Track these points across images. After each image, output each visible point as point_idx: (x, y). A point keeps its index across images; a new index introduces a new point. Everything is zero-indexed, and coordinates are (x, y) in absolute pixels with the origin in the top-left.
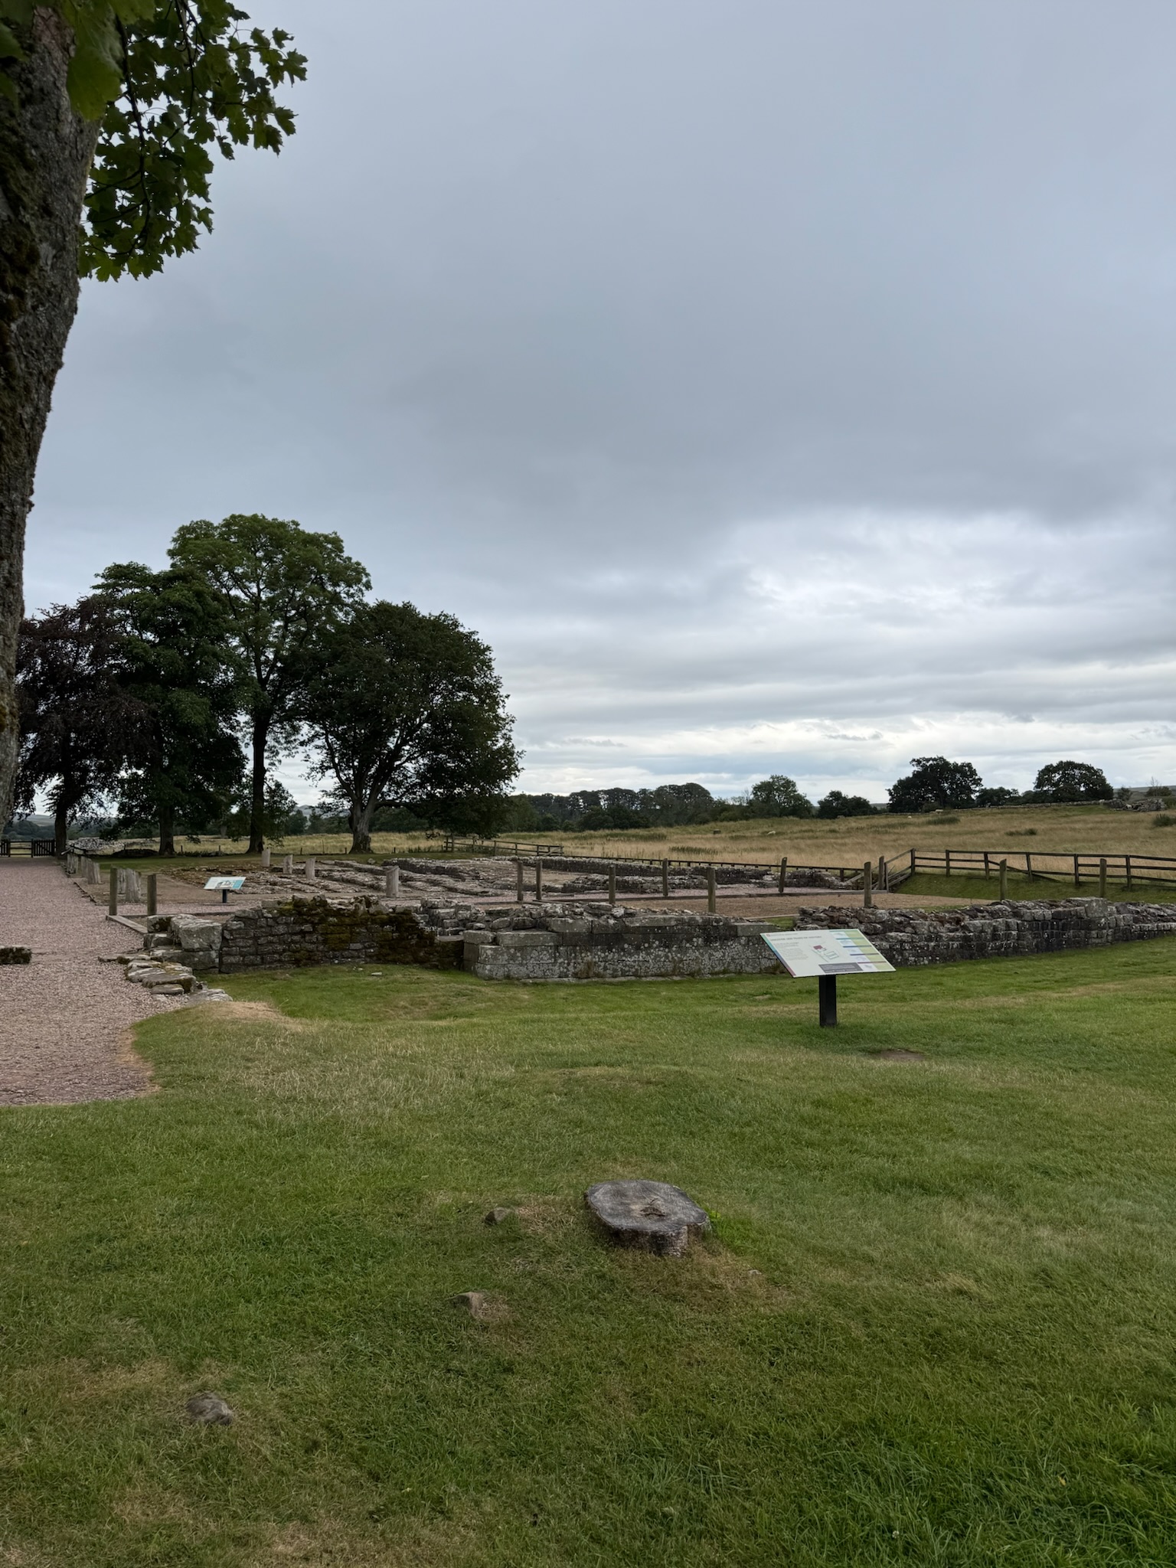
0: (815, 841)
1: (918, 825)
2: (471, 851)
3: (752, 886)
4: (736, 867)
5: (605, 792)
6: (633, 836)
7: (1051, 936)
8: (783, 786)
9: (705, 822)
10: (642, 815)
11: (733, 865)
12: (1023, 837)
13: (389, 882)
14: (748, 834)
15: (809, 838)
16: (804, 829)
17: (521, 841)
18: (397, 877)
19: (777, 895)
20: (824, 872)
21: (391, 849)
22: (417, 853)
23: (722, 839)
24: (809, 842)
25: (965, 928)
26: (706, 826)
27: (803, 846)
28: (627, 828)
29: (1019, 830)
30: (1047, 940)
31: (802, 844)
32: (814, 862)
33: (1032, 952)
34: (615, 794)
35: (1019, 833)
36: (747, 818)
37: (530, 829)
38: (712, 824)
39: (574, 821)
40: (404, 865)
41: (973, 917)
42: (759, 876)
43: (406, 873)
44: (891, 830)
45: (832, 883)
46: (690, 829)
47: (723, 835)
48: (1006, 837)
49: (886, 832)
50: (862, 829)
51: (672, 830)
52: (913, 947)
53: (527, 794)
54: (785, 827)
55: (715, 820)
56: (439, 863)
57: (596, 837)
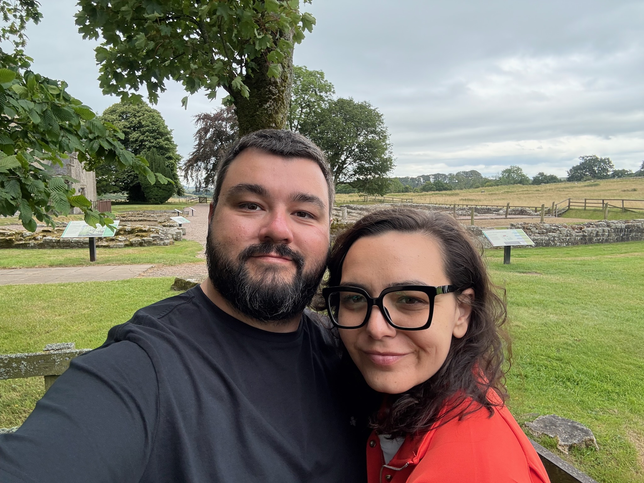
0: (528, 195)
1: (580, 187)
2: (374, 201)
3: (494, 215)
4: (488, 207)
5: (433, 175)
6: (444, 194)
7: (624, 235)
8: (516, 170)
9: (477, 187)
10: (449, 185)
11: (487, 206)
12: (630, 192)
13: (343, 214)
14: (497, 192)
15: (526, 194)
16: (524, 190)
17: (395, 197)
18: (346, 212)
19: (504, 218)
20: (528, 209)
21: (343, 201)
22: (353, 202)
23: (485, 195)
24: (526, 195)
25: (584, 231)
26: (478, 189)
27: (522, 197)
28: (442, 190)
29: (628, 189)
30: (622, 237)
31: (522, 196)
32: (525, 204)
33: (614, 241)
34: (436, 176)
35: (628, 190)
36: (498, 185)
37: (399, 192)
38: (481, 188)
39: (418, 188)
40: (348, 207)
41: (589, 227)
42: (498, 210)
43: (349, 210)
44: (566, 190)
45: (531, 213)
46: (470, 190)
47: (486, 193)
48: (622, 192)
49: (564, 191)
50: (552, 189)
51: (462, 191)
52: (559, 239)
53: (398, 177)
54: (515, 189)
55: (483, 186)
56: (361, 206)
57: (427, 195)
